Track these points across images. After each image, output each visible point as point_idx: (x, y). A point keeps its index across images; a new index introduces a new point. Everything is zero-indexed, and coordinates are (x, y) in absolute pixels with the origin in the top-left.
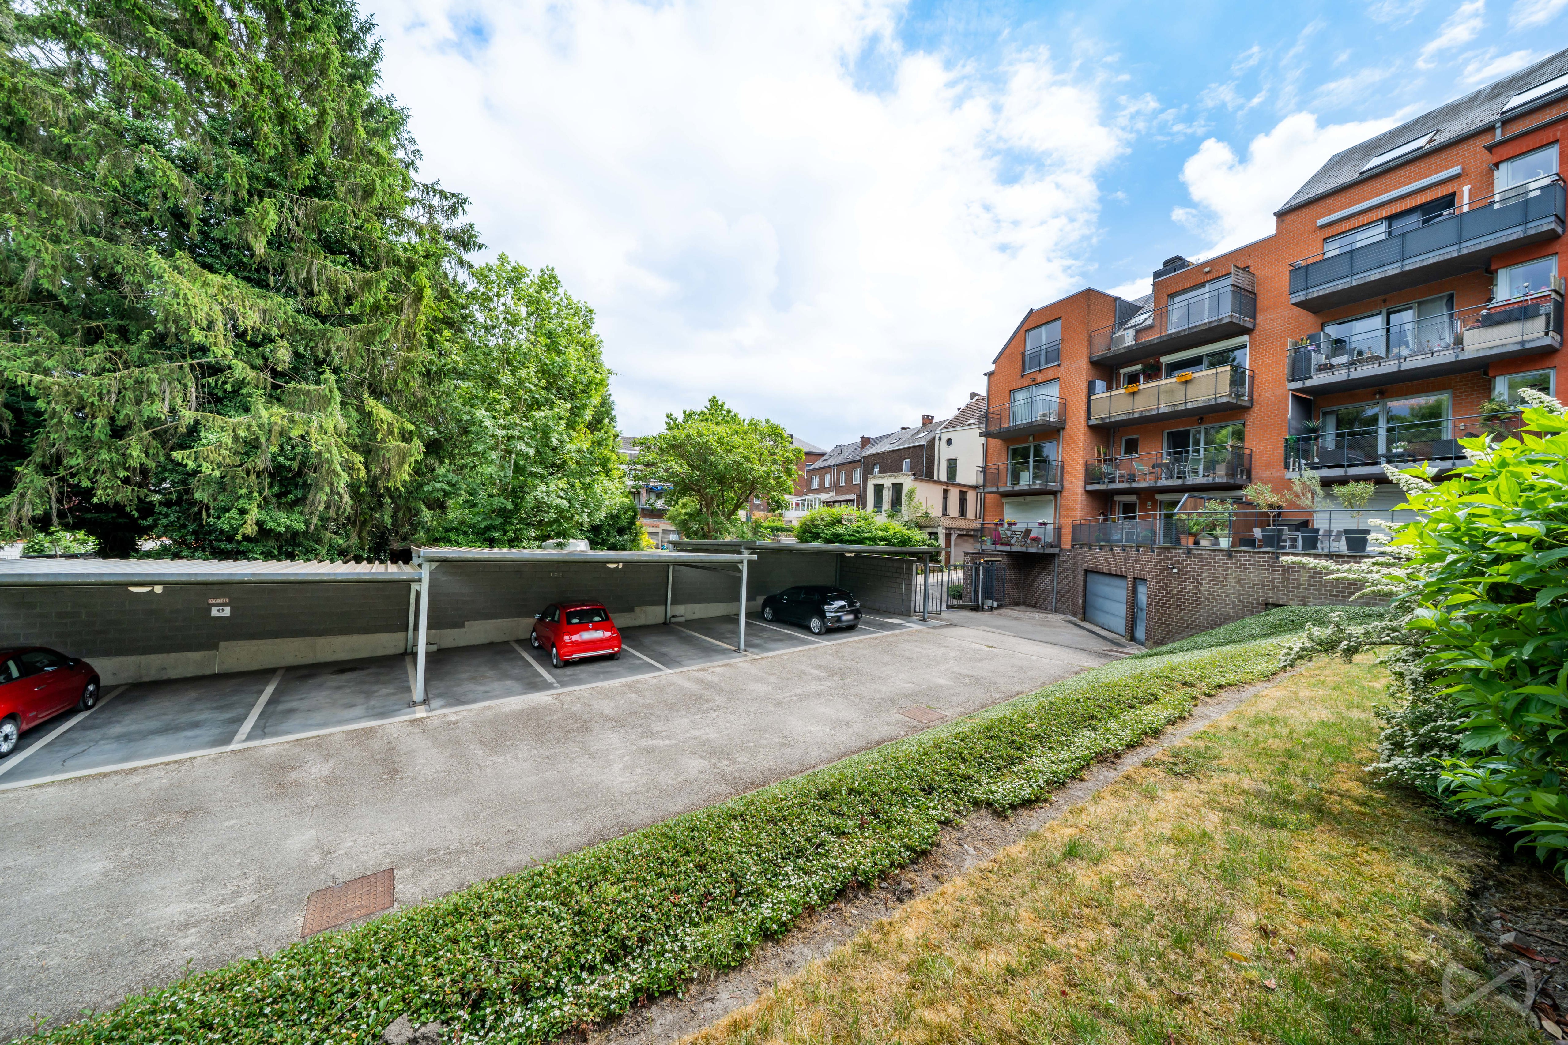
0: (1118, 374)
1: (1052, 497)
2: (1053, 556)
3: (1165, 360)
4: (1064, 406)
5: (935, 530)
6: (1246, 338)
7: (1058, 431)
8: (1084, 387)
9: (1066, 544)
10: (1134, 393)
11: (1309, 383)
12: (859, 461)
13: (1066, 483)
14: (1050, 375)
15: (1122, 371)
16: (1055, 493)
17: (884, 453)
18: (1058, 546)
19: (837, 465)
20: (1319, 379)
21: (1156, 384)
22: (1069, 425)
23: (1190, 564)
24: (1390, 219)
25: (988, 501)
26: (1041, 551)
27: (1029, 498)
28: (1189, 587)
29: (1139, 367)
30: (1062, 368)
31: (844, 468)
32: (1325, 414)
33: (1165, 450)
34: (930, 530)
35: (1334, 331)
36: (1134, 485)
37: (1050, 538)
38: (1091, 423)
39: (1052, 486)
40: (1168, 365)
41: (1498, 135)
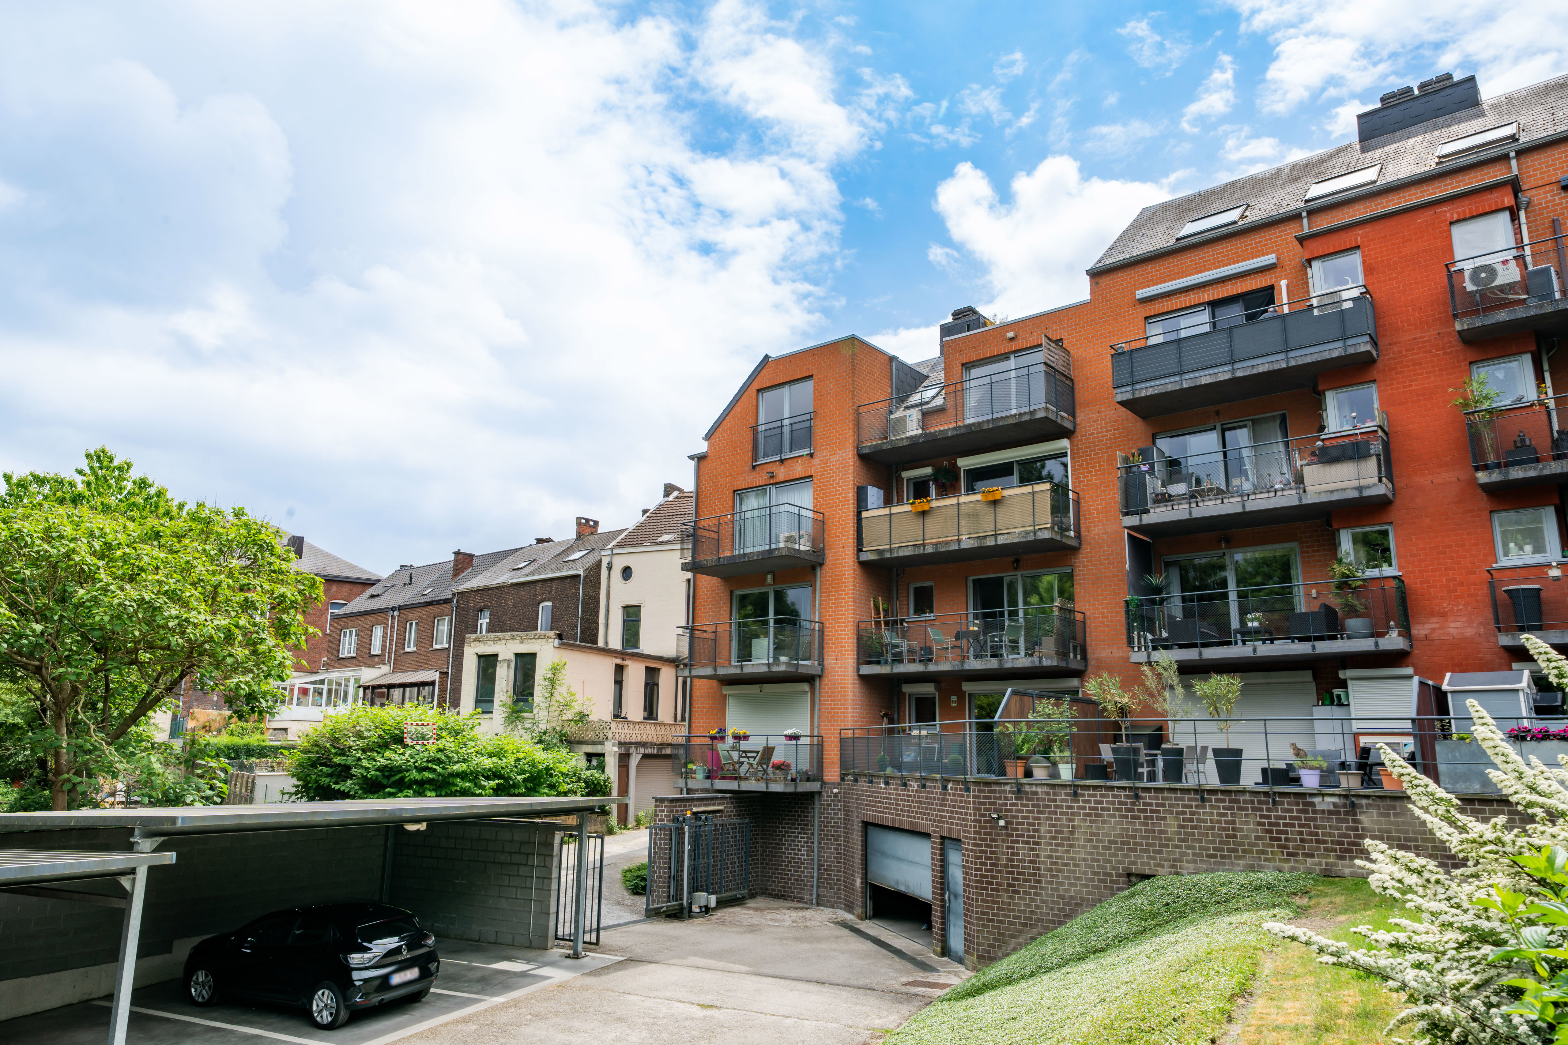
0: (900, 479)
1: (806, 687)
2: (810, 796)
3: (965, 463)
4: (821, 525)
5: (598, 749)
6: (1065, 443)
7: (813, 568)
8: (851, 495)
9: (832, 773)
10: (924, 514)
11: (1147, 519)
12: (447, 601)
13: (829, 661)
14: (798, 470)
15: (906, 475)
16: (810, 679)
17: (500, 588)
18: (817, 775)
19: (401, 608)
20: (1158, 515)
21: (952, 501)
22: (829, 560)
23: (1021, 810)
24: (1214, 305)
25: (697, 692)
26: (791, 789)
27: (768, 688)
28: (1023, 851)
29: (928, 470)
30: (816, 461)
31: (414, 615)
32: (1168, 565)
33: (971, 611)
34: (590, 749)
35: (1166, 446)
36: (932, 668)
37: (805, 764)
38: (864, 557)
39: (807, 665)
40: (968, 472)
41: (1306, 227)
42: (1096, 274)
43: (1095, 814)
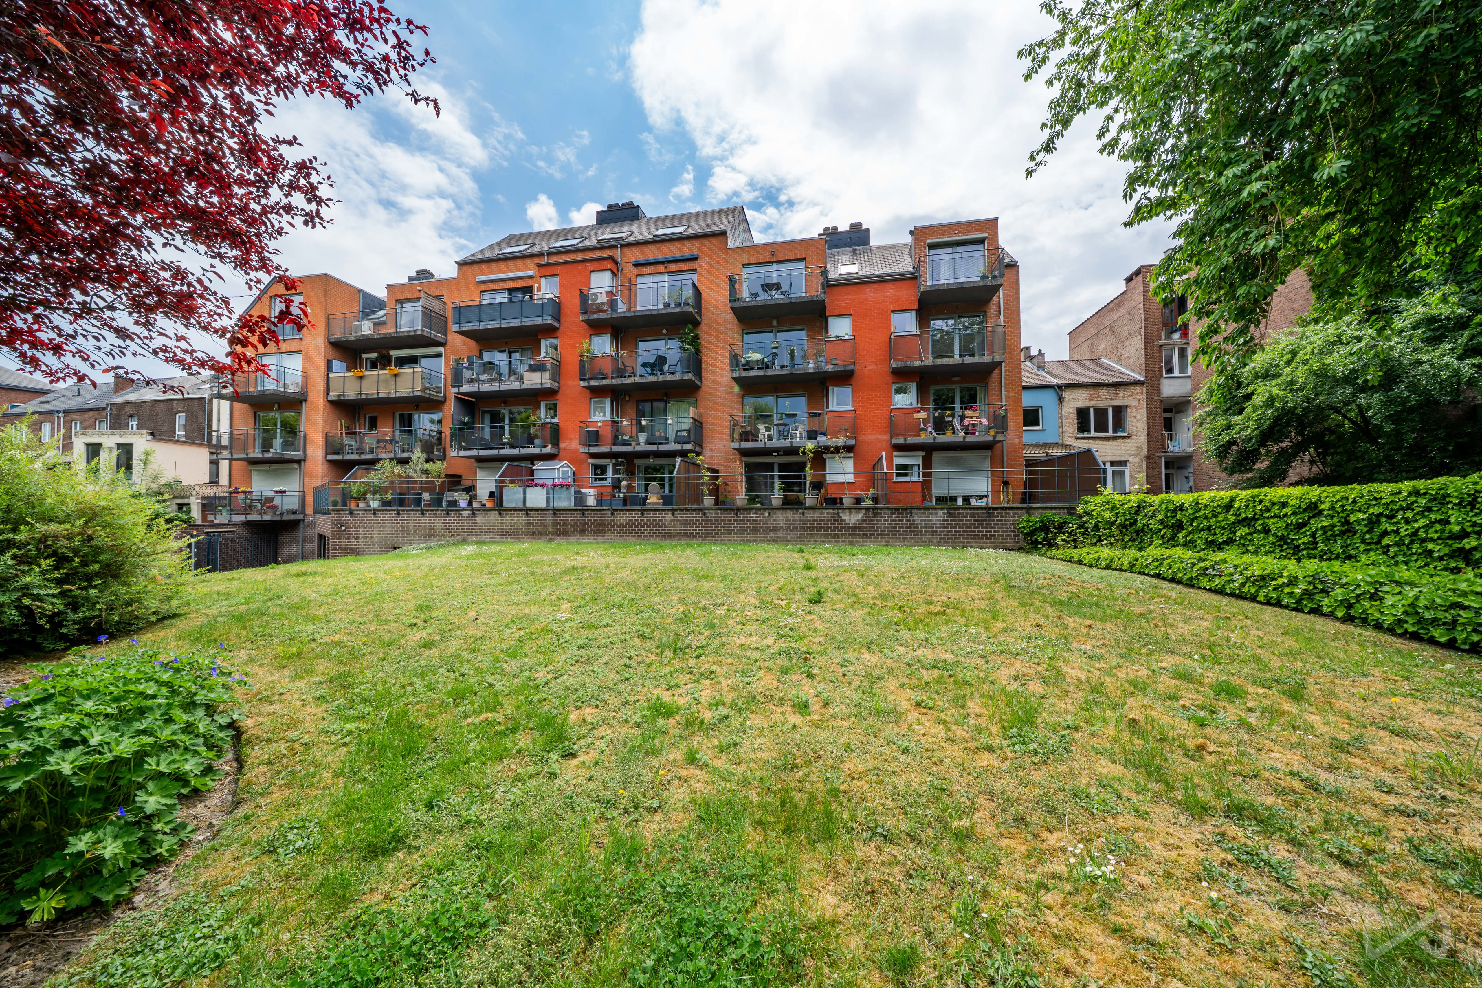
0: (361, 359)
1: (296, 466)
2: (296, 523)
3: (394, 353)
4: (306, 378)
5: (186, 501)
6: (441, 349)
7: (301, 402)
8: (322, 364)
9: (309, 510)
10: (361, 378)
11: (462, 390)
12: (104, 409)
13: (309, 453)
14: (293, 346)
15: (364, 356)
16: (298, 462)
17: (145, 402)
18: (303, 512)
19: (65, 412)
20: (467, 388)
21: (375, 372)
22: (310, 399)
23: (352, 522)
24: (510, 291)
25: (234, 468)
26: (278, 518)
27: (274, 467)
28: (352, 540)
29: (375, 355)
30: (304, 342)
31: (79, 416)
32: (484, 412)
33: (397, 429)
34: (179, 501)
35: (487, 357)
36: (363, 457)
37: (295, 505)
38: (330, 398)
39: (297, 454)
40: (397, 358)
41: (545, 260)
42: (461, 264)
43: (382, 523)
